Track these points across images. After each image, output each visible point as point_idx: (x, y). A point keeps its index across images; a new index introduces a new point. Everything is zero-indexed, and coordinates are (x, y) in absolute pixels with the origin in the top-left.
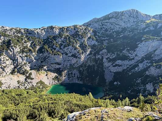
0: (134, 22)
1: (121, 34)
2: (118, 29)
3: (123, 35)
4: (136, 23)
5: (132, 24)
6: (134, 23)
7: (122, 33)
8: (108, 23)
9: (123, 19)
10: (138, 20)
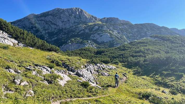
0: (75, 22)
1: (54, 36)
2: (53, 30)
3: (56, 38)
4: (76, 24)
5: (71, 25)
6: (74, 24)
7: (56, 36)
8: (43, 21)
9: (62, 18)
10: (80, 21)
